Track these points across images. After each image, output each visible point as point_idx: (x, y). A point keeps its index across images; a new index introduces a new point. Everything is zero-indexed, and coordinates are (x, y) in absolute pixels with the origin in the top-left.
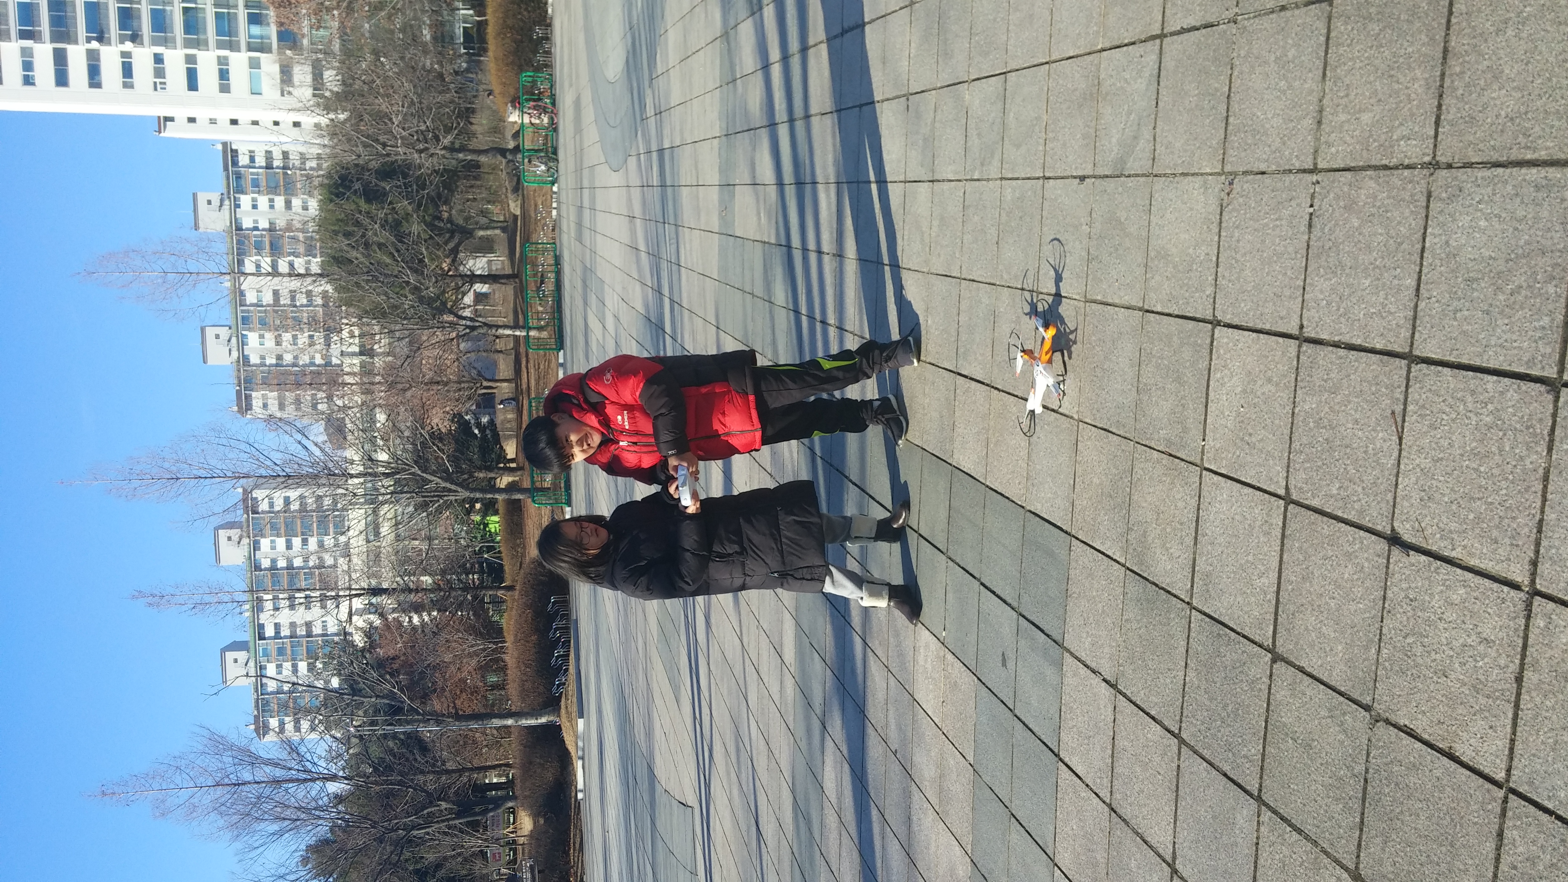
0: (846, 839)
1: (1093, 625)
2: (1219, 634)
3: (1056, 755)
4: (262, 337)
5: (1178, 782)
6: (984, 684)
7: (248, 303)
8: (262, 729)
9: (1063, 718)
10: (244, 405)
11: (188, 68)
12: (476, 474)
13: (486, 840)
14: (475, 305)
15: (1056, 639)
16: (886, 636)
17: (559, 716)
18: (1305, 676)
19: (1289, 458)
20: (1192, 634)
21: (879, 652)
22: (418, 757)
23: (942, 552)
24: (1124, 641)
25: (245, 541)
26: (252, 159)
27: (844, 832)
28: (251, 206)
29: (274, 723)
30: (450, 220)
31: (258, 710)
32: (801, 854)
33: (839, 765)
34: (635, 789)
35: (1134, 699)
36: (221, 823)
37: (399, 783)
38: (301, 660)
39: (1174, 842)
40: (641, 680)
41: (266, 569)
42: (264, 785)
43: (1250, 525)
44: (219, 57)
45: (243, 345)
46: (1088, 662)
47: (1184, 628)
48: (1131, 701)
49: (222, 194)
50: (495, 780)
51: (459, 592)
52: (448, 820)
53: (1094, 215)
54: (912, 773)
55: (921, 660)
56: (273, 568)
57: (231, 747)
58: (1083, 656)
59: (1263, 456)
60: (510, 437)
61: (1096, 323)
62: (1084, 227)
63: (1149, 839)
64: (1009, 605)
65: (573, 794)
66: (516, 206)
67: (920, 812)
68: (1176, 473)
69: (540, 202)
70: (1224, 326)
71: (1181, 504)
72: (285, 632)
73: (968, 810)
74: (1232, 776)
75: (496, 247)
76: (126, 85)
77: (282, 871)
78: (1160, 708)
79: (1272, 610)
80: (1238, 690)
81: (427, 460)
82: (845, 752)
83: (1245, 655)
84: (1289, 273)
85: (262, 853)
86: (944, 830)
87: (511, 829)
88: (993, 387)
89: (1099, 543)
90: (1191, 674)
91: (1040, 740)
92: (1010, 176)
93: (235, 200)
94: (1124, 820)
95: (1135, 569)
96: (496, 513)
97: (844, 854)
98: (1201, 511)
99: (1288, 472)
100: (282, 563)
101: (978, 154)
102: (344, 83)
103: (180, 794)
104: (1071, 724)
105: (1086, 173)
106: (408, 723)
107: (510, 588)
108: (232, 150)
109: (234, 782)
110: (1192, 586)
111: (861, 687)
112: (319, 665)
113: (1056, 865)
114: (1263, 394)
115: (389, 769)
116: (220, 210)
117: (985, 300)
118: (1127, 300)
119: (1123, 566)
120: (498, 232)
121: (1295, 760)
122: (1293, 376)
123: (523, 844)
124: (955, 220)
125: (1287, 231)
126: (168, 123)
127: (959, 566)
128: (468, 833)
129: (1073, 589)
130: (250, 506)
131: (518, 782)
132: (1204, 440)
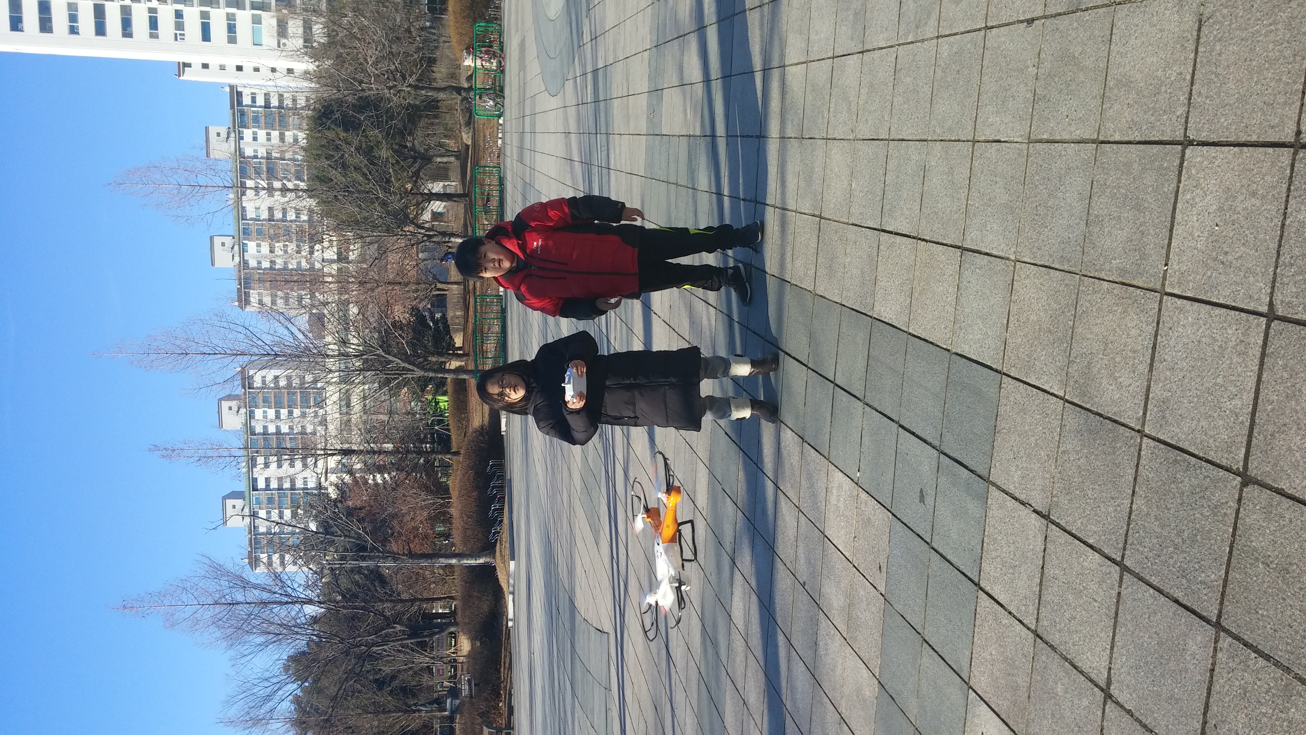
0: (752, 661)
1: (1024, 459)
2: (1176, 461)
3: (976, 584)
4: (259, 245)
5: (1117, 609)
6: (899, 519)
7: (248, 218)
8: (254, 562)
9: (985, 549)
10: (244, 300)
11: (202, 22)
12: (430, 359)
13: (433, 658)
14: (432, 222)
15: (981, 473)
16: (798, 479)
17: (494, 558)
18: (1283, 499)
19: (1275, 273)
20: (1143, 462)
21: (791, 494)
22: (378, 588)
23: (859, 399)
24: (1060, 473)
25: (243, 411)
26: (254, 100)
27: (750, 656)
28: (252, 139)
29: (264, 557)
30: (413, 149)
31: (251, 547)
32: (708, 674)
33: (747, 596)
34: (557, 619)
35: (1068, 528)
36: (218, 634)
37: (362, 608)
38: (286, 508)
39: (1110, 668)
40: (565, 526)
41: (259, 434)
42: (253, 605)
43: (1221, 346)
44: (228, 14)
45: (243, 252)
46: (1017, 495)
47: (1133, 456)
48: (1065, 531)
49: (229, 128)
50: (440, 611)
51: (414, 455)
52: (402, 640)
53: (1043, 55)
54: (820, 602)
55: (833, 499)
56: (265, 433)
57: (228, 573)
58: (1011, 489)
59: (1242, 274)
60: (457, 330)
61: (1040, 162)
62: (1030, 69)
63: (1080, 665)
64: (930, 444)
65: (504, 623)
66: (468, 137)
67: (827, 638)
68: (1130, 302)
69: (488, 134)
70: (1198, 145)
71: (1134, 332)
72: (274, 485)
73: (877, 636)
74: (1184, 602)
75: (450, 174)
76: (152, 36)
77: (268, 675)
78: (1100, 536)
79: (1246, 432)
80: (1197, 515)
81: (390, 346)
82: (754, 584)
83: (1208, 480)
84: (1284, 78)
85: (251, 659)
86: (851, 654)
87: (452, 650)
88: (920, 239)
89: (1033, 378)
90: (1139, 502)
91: (959, 570)
92: (947, 33)
93: (239, 134)
94: (1051, 646)
95: (1076, 401)
96: (445, 393)
97: (749, 674)
98: (1159, 337)
99: (1273, 287)
100: (272, 429)
101: (912, 17)
102: (329, 36)
103: (186, 609)
104: (994, 554)
105: (1035, 15)
106: (371, 558)
107: (457, 453)
108: (237, 92)
109: (229, 602)
110: (1145, 414)
111: (771, 527)
112: (300, 512)
113: (971, 687)
114: (1244, 209)
115: (355, 596)
116: (227, 141)
117: (915, 157)
118: (1078, 134)
119: (1061, 398)
120: (452, 159)
121: (1265, 585)
122: (1285, 186)
123: (462, 663)
124: (886, 85)
125: (1284, 34)
126: (186, 68)
127: (877, 411)
128: (418, 652)
129: (1001, 424)
130: (247, 382)
131: (459, 612)
132: (1166, 265)
